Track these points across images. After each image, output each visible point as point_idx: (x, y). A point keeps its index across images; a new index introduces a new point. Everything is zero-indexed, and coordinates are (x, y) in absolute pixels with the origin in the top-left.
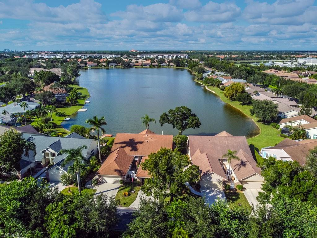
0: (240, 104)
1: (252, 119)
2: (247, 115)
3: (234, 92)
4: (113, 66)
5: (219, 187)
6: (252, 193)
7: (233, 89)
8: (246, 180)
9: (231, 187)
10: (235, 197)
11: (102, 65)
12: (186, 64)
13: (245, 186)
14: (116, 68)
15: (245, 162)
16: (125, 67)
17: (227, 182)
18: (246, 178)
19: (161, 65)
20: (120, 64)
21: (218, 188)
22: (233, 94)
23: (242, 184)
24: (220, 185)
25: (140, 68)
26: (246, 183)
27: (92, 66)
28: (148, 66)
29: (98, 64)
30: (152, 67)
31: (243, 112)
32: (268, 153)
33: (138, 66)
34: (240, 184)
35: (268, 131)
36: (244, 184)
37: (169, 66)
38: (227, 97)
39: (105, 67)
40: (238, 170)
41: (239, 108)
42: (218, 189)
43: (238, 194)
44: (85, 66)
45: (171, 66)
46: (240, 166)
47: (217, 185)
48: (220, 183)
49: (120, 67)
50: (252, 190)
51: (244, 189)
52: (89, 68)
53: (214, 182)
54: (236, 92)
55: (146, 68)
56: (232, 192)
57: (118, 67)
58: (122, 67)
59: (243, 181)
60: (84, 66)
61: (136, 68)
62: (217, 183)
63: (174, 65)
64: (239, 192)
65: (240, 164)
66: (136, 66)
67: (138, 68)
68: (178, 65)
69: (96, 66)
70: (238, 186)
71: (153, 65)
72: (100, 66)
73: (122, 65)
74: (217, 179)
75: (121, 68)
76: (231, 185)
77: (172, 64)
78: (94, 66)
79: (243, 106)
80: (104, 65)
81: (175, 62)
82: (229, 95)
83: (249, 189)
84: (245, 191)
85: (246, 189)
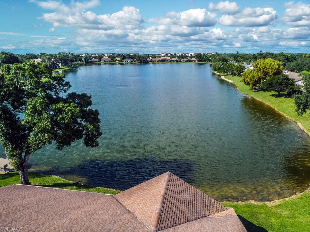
0: (271, 96)
1: (299, 124)
2: (285, 115)
3: (260, 74)
4: (128, 61)
7: (260, 70)
11: (116, 60)
12: (210, 58)
14: (131, 63)
16: (141, 63)
19: (182, 60)
20: (135, 60)
22: (260, 79)
25: (157, 63)
27: (105, 61)
28: (166, 62)
29: (112, 60)
30: (171, 62)
31: (276, 109)
33: (155, 61)
37: (190, 61)
38: (248, 84)
39: (119, 62)
44: (98, 61)
45: (193, 61)
49: (136, 62)
52: (102, 63)
54: (266, 74)
55: (164, 63)
57: (134, 62)
58: (138, 62)
60: (97, 61)
61: (153, 63)
63: (195, 60)
66: (153, 61)
67: (156, 63)
68: (200, 61)
69: (109, 61)
71: (172, 60)
72: (114, 62)
73: (137, 60)
75: (137, 64)
77: (193, 59)
78: (107, 61)
79: (277, 98)
80: (118, 60)
81: (197, 57)
82: (251, 81)
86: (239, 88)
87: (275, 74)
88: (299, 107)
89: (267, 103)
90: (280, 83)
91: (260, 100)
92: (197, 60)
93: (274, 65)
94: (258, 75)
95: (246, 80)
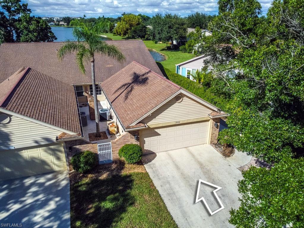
5: (56, 168)
6: (178, 167)
8: (152, 124)
9: (101, 160)
13: (150, 144)
15: (143, 75)
17: (82, 142)
18: (149, 113)
19: (49, 24)
21: (52, 171)
23: (138, 139)
24: (58, 159)
26: (152, 132)
32: (191, 70)
34: (133, 141)
36: (145, 139)
37: (58, 25)
40: (126, 97)
42: (49, 176)
43: (128, 181)
45: (61, 25)
46: (129, 89)
47: (44, 163)
48: (54, 152)
50: (172, 153)
51: (150, 157)
53: (26, 154)
56: (104, 176)
59: (142, 127)
62: (40, 154)
64: (132, 171)
65: (130, 82)
68: (68, 24)
70: (125, 150)
74: (38, 139)
76: (99, 152)
83: (165, 153)
84: (153, 161)
85: (152, 155)
87: (137, 25)
93: (135, 18)
95: (118, 31)
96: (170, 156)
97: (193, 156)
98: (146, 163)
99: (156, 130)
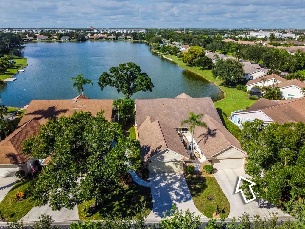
0: (199, 69)
1: (214, 83)
2: (208, 79)
3: (193, 56)
4: (66, 39)
5: (175, 171)
6: (227, 177)
7: (192, 53)
8: (217, 157)
9: (195, 169)
10: (199, 185)
11: (53, 38)
12: (144, 36)
13: (215, 165)
14: (70, 41)
15: (213, 131)
16: (79, 40)
17: (189, 162)
18: (218, 153)
19: (118, 38)
20: (73, 37)
21: (173, 172)
22: (192, 59)
23: (211, 163)
24: (177, 167)
25: (95, 41)
26: (217, 161)
27: (42, 40)
28: (104, 40)
29: (49, 38)
30: (108, 40)
31: (203, 77)
32: (241, 118)
33: (94, 39)
34: (209, 164)
35: (234, 94)
36: (214, 163)
37: (126, 39)
38: (186, 62)
39: (57, 41)
40: (205, 143)
41: (199, 73)
42: (173, 173)
43: (204, 180)
44: (34, 40)
45: (129, 39)
46: (206, 137)
47: (172, 168)
48: (176, 164)
49: (74, 40)
50: (225, 170)
51: (215, 171)
52: (38, 41)
53: (167, 164)
54: (196, 56)
55: (102, 41)
56: (194, 176)
57: (71, 40)
58: (76, 40)
59: (214, 158)
60: (32, 40)
61: (91, 41)
62: (171, 165)
63: (131, 38)
64: (206, 176)
65: (207, 133)
66: (91, 39)
67: (94, 41)
68: (135, 39)
69: (46, 39)
70: (206, 167)
71: (109, 38)
72: (51, 40)
73: (75, 38)
74: (173, 159)
75: (75, 41)
76: (195, 167)
77: (129, 37)
78: (44, 39)
79: (203, 71)
80: (55, 39)
81: (132, 35)
82: (188, 60)
83: (222, 170)
84: (216, 173)
85: (216, 170)
86: (179, 64)
87: (201, 56)
88: (214, 75)
89: (198, 74)
90: (204, 62)
91: (194, 72)
92: (132, 38)
93: (200, 50)
94: (191, 57)
95: (184, 60)
96: (224, 172)
97: (235, 173)
98: (214, 173)
99: (219, 160)
